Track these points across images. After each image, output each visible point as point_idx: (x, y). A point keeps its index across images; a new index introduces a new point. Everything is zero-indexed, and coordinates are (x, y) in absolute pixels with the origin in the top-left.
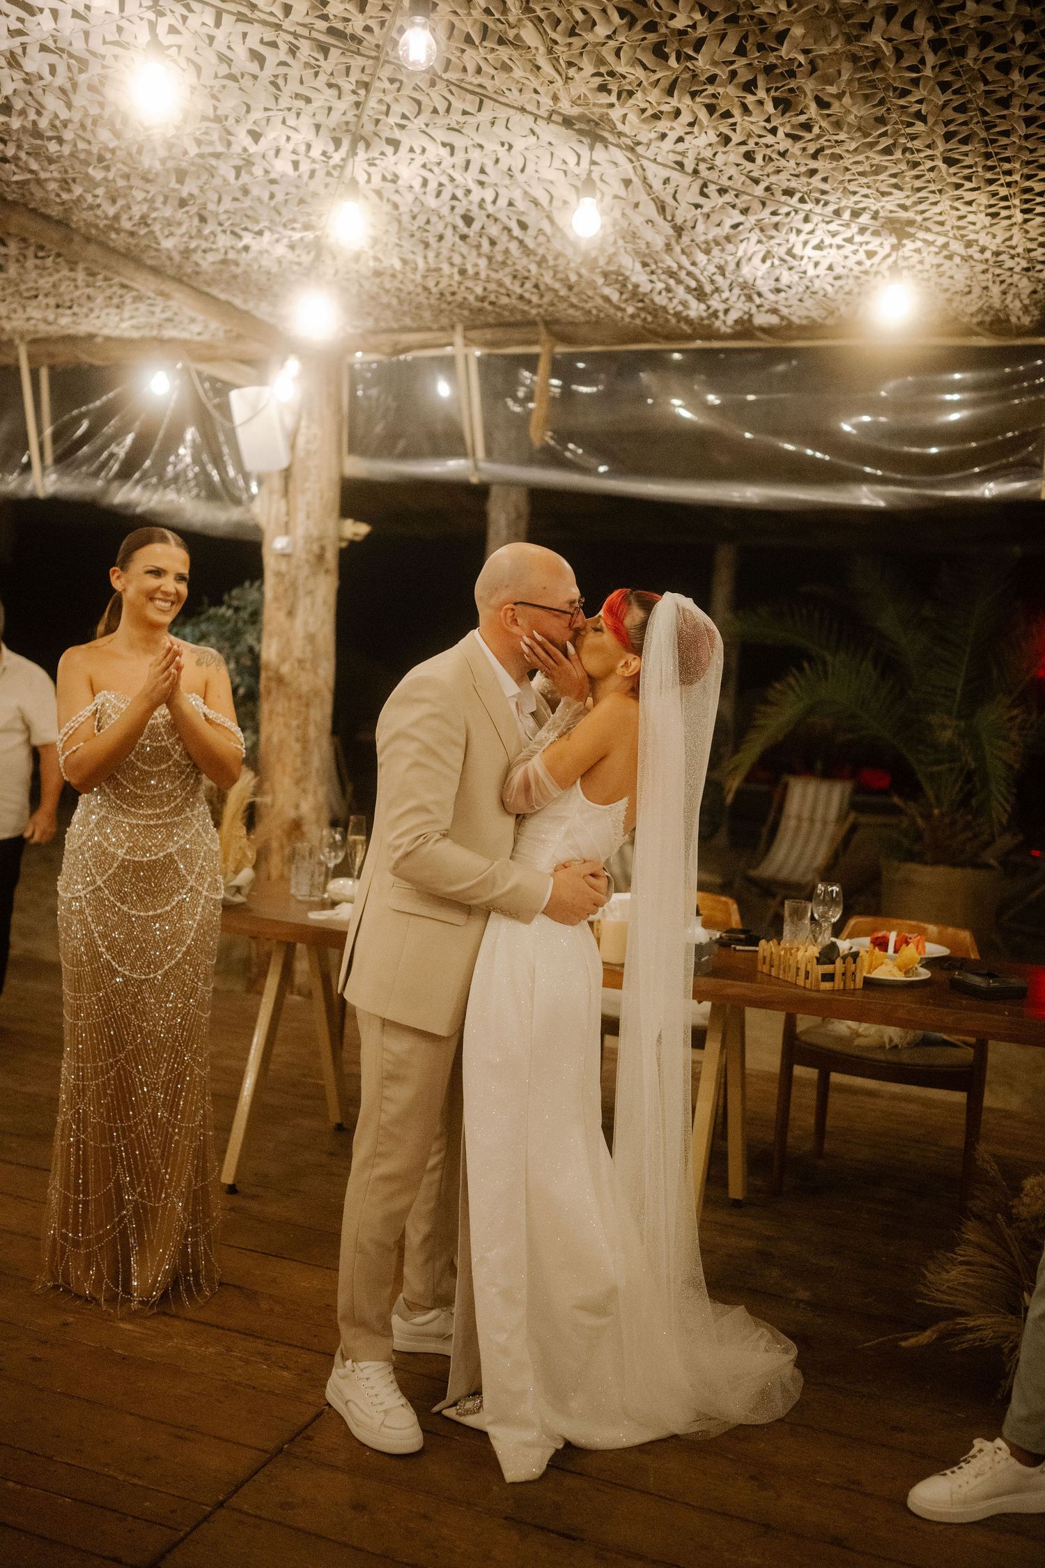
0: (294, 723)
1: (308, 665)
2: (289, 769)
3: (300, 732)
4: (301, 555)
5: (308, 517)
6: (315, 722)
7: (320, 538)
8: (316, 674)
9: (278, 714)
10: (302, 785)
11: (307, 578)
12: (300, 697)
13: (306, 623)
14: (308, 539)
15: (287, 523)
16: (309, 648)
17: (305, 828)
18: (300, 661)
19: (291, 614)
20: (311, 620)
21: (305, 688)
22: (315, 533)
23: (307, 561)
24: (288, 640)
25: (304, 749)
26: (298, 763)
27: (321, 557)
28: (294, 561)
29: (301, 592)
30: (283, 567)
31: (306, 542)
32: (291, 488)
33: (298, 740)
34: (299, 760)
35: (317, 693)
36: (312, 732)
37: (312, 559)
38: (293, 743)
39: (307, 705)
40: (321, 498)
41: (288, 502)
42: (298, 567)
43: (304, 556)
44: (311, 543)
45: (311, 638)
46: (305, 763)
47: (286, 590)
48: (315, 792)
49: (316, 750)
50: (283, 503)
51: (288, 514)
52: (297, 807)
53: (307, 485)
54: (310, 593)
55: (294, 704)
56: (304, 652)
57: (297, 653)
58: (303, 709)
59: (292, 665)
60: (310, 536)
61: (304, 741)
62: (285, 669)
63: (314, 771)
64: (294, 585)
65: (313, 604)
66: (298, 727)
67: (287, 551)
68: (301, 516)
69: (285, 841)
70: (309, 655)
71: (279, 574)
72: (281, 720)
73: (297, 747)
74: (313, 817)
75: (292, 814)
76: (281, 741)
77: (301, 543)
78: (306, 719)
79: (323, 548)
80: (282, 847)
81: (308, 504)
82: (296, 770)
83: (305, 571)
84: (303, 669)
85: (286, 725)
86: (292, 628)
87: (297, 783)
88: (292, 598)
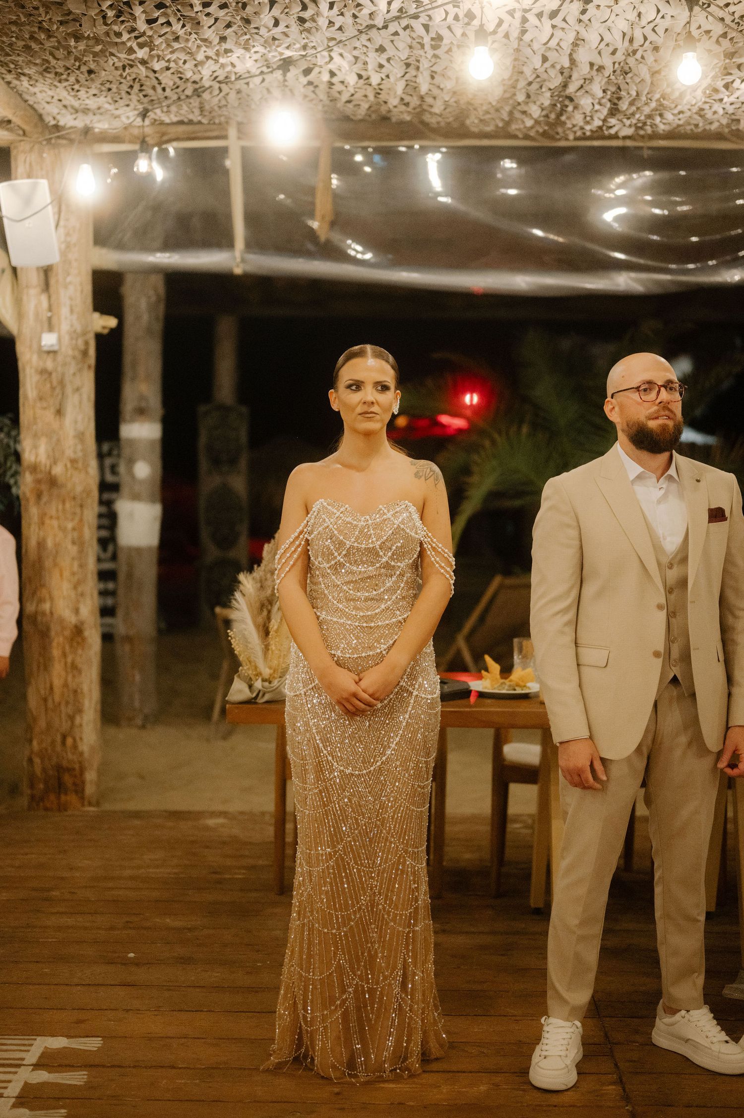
0: (70, 525)
1: (80, 465)
2: (66, 574)
3: (76, 534)
4: (67, 351)
5: (72, 311)
6: (87, 521)
7: (84, 333)
8: (87, 472)
9: (51, 517)
10: (80, 589)
11: (74, 374)
12: (74, 498)
13: (76, 422)
14: (73, 335)
15: (50, 319)
16: (79, 447)
17: (87, 633)
18: (73, 461)
19: (59, 412)
21: (79, 489)
22: (79, 329)
23: (74, 357)
24: (58, 440)
25: (81, 551)
26: (76, 567)
27: (85, 353)
28: (60, 358)
29: (69, 390)
30: (49, 364)
31: (72, 339)
32: (52, 282)
33: (74, 543)
34: (76, 563)
35: (87, 492)
36: (85, 532)
37: (77, 353)
38: (70, 546)
39: (81, 506)
40: (82, 291)
41: (49, 297)
42: (65, 364)
43: (70, 352)
44: (77, 339)
45: (80, 436)
46: (81, 566)
47: (53, 388)
48: (90, 596)
50: (44, 298)
51: (50, 309)
52: (77, 611)
53: (69, 279)
54: (78, 389)
56: (75, 452)
57: (69, 453)
58: (78, 510)
59: (66, 465)
60: (75, 331)
61: (79, 542)
62: (58, 470)
63: (89, 576)
64: (62, 383)
65: (80, 402)
66: (74, 529)
67: (56, 348)
68: (65, 311)
69: (67, 647)
70: (80, 454)
71: (44, 372)
72: (55, 523)
73: (73, 550)
75: (72, 619)
76: (57, 545)
77: (66, 339)
78: (81, 520)
79: (87, 343)
80: (64, 655)
81: (71, 299)
82: (73, 574)
83: (72, 369)
84: (76, 469)
85: (63, 529)
86: (61, 427)
87: (75, 588)
88: (60, 396)
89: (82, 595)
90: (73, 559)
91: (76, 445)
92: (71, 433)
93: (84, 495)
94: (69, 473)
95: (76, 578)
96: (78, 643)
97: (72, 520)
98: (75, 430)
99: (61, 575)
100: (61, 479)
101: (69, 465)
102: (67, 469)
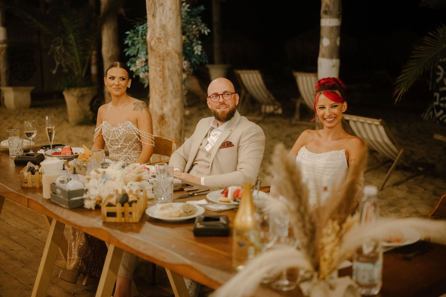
0: (158, 69)
2: (158, 91)
3: (161, 73)
6: (168, 68)
8: (167, 44)
9: (152, 65)
10: (164, 99)
17: (166, 119)
18: (159, 39)
20: (163, 18)
21: (162, 52)
24: (153, 29)
26: (161, 89)
29: (157, 5)
34: (162, 87)
35: (168, 54)
36: (167, 72)
38: (159, 79)
39: (163, 60)
45: (163, 27)
46: (164, 88)
47: (151, 4)
48: (171, 102)
49: (170, 81)
52: (162, 108)
55: (158, 59)
56: (160, 35)
57: (157, 35)
58: (161, 62)
59: (155, 41)
61: (163, 77)
62: (153, 43)
63: (170, 93)
66: (160, 71)
73: (160, 80)
74: (170, 114)
75: (160, 112)
78: (163, 67)
82: (161, 92)
84: (160, 42)
85: (156, 70)
86: (155, 23)
87: (162, 98)
88: (153, 9)
89: (165, 101)
90: (160, 84)
91: (160, 31)
92: (158, 25)
93: (165, 55)
94: (157, 45)
95: (162, 93)
96: (163, 124)
97: (159, 66)
98: (160, 24)
99: (156, 92)
100: (154, 47)
101: (157, 41)
102: (156, 43)
